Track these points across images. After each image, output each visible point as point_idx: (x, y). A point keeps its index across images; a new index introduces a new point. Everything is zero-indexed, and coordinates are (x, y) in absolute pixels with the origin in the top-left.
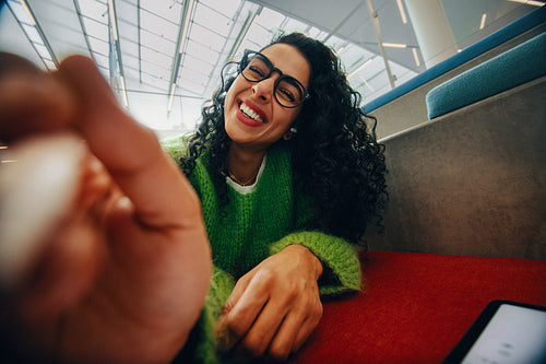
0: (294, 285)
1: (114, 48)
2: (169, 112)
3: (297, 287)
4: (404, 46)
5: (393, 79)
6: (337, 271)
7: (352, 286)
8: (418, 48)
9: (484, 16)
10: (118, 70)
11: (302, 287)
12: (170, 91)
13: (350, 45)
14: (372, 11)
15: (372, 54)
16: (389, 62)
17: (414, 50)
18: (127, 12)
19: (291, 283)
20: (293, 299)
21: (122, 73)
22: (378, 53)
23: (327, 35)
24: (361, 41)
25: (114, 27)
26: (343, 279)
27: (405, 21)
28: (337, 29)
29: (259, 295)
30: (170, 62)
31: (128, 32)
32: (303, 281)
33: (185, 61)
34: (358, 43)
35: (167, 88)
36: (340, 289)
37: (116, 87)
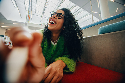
0: (56, 70)
1: (30, 4)
2: (41, 20)
3: (57, 70)
4: (98, 13)
5: (93, 21)
6: (69, 67)
7: (72, 71)
8: (101, 14)
9: (118, 9)
10: (31, 9)
11: (58, 70)
12: (42, 16)
13: (85, 11)
14: (91, 4)
15: (90, 14)
16: (93, 16)
17: (100, 14)
19: (56, 69)
20: (55, 73)
21: (31, 10)
22: (91, 14)
23: (80, 8)
24: (88, 10)
26: (70, 69)
27: (99, 7)
28: (83, 7)
29: (48, 72)
30: (43, 9)
32: (59, 69)
33: (46, 9)
34: (87, 11)
35: (41, 15)
36: (69, 71)
37: (29, 13)
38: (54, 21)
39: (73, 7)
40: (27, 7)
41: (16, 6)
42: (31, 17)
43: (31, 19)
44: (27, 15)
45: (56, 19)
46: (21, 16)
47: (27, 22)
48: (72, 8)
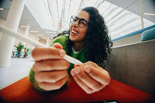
1: (63, 11)
10: (63, 16)
13: (133, 13)
18: (68, 1)
21: (64, 17)
25: (64, 5)
31: (67, 7)
34: (135, 13)
37: (61, 21)
38: (75, 31)
39: (114, 10)
40: (60, 14)
41: (50, 14)
42: (63, 25)
43: (62, 27)
44: (59, 23)
45: (77, 28)
46: (53, 24)
47: (58, 30)
48: (112, 11)
